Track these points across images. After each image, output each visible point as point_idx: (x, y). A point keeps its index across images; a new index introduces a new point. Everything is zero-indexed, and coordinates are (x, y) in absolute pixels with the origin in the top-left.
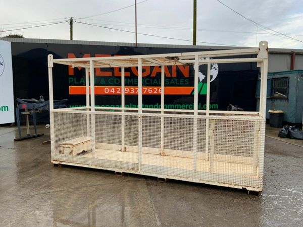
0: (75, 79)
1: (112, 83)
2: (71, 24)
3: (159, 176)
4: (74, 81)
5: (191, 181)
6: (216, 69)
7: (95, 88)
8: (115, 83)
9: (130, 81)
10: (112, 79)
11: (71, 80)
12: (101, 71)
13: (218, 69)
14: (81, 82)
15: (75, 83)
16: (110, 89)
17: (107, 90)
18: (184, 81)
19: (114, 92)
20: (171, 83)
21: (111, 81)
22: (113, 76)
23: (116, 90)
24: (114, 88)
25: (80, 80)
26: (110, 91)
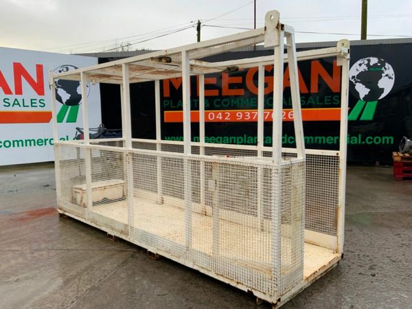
0: (171, 101)
1: (219, 106)
2: (199, 29)
3: (150, 249)
4: (170, 105)
5: (183, 264)
6: (390, 78)
7: (191, 113)
8: (224, 106)
9: (245, 103)
10: (219, 100)
11: (166, 103)
12: (205, 89)
13: (393, 77)
14: (179, 105)
15: (172, 107)
16: (216, 115)
17: (211, 116)
18: (331, 99)
19: (221, 118)
20: (309, 102)
21: (218, 103)
22: (221, 96)
23: (224, 116)
24: (220, 114)
25: (177, 103)
26: (215, 117)
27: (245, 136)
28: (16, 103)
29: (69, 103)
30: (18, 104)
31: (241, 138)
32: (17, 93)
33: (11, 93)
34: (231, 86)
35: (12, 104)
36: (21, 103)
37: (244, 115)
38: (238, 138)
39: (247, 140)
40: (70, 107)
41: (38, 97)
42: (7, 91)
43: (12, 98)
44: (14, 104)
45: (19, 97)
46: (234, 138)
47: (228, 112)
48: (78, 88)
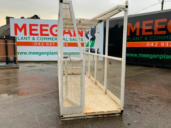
1: (152, 39)
4: (129, 39)
8: (155, 39)
9: (166, 38)
10: (152, 37)
12: (146, 32)
15: (130, 40)
17: (148, 44)
19: (153, 45)
21: (152, 38)
22: (153, 35)
23: (154, 44)
24: (153, 43)
25: (133, 38)
26: (150, 45)
27: (165, 55)
28: (74, 39)
29: (91, 39)
30: (74, 40)
31: (163, 55)
32: (74, 36)
33: (72, 36)
34: (159, 30)
35: (72, 40)
36: (75, 40)
37: (165, 44)
38: (161, 56)
39: (166, 57)
40: (92, 41)
41: (81, 38)
42: (71, 35)
43: (72, 38)
44: (73, 40)
45: (75, 38)
46: (159, 55)
47: (156, 43)
48: (95, 34)
